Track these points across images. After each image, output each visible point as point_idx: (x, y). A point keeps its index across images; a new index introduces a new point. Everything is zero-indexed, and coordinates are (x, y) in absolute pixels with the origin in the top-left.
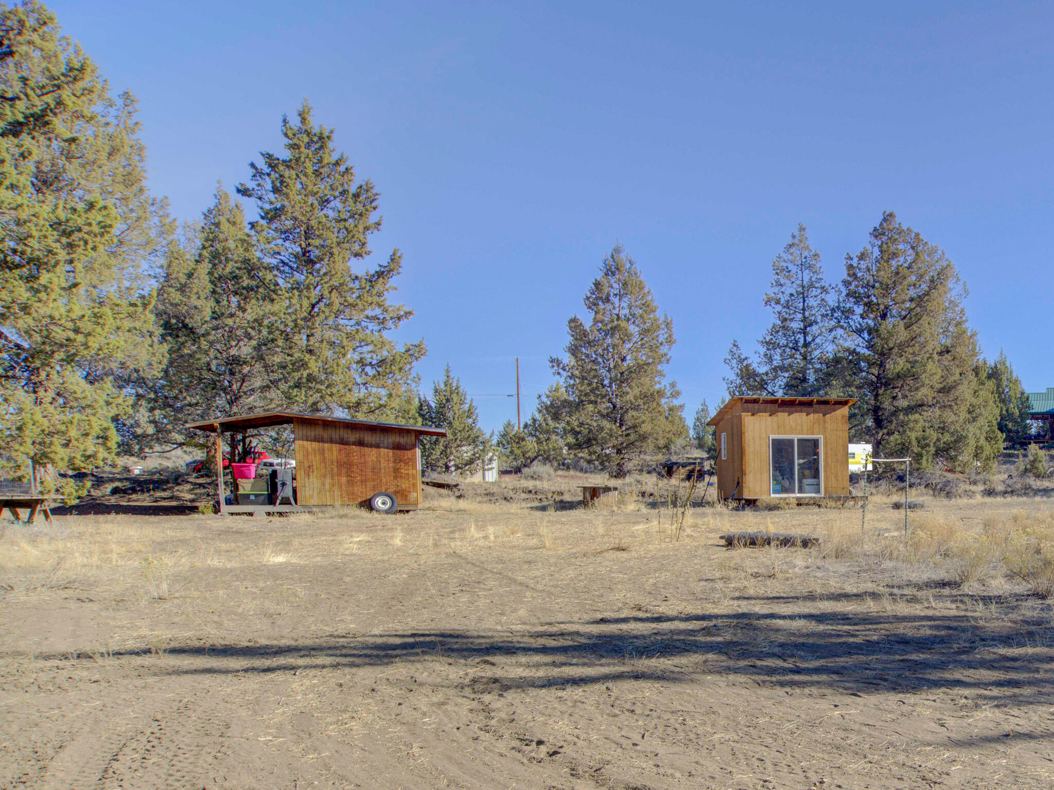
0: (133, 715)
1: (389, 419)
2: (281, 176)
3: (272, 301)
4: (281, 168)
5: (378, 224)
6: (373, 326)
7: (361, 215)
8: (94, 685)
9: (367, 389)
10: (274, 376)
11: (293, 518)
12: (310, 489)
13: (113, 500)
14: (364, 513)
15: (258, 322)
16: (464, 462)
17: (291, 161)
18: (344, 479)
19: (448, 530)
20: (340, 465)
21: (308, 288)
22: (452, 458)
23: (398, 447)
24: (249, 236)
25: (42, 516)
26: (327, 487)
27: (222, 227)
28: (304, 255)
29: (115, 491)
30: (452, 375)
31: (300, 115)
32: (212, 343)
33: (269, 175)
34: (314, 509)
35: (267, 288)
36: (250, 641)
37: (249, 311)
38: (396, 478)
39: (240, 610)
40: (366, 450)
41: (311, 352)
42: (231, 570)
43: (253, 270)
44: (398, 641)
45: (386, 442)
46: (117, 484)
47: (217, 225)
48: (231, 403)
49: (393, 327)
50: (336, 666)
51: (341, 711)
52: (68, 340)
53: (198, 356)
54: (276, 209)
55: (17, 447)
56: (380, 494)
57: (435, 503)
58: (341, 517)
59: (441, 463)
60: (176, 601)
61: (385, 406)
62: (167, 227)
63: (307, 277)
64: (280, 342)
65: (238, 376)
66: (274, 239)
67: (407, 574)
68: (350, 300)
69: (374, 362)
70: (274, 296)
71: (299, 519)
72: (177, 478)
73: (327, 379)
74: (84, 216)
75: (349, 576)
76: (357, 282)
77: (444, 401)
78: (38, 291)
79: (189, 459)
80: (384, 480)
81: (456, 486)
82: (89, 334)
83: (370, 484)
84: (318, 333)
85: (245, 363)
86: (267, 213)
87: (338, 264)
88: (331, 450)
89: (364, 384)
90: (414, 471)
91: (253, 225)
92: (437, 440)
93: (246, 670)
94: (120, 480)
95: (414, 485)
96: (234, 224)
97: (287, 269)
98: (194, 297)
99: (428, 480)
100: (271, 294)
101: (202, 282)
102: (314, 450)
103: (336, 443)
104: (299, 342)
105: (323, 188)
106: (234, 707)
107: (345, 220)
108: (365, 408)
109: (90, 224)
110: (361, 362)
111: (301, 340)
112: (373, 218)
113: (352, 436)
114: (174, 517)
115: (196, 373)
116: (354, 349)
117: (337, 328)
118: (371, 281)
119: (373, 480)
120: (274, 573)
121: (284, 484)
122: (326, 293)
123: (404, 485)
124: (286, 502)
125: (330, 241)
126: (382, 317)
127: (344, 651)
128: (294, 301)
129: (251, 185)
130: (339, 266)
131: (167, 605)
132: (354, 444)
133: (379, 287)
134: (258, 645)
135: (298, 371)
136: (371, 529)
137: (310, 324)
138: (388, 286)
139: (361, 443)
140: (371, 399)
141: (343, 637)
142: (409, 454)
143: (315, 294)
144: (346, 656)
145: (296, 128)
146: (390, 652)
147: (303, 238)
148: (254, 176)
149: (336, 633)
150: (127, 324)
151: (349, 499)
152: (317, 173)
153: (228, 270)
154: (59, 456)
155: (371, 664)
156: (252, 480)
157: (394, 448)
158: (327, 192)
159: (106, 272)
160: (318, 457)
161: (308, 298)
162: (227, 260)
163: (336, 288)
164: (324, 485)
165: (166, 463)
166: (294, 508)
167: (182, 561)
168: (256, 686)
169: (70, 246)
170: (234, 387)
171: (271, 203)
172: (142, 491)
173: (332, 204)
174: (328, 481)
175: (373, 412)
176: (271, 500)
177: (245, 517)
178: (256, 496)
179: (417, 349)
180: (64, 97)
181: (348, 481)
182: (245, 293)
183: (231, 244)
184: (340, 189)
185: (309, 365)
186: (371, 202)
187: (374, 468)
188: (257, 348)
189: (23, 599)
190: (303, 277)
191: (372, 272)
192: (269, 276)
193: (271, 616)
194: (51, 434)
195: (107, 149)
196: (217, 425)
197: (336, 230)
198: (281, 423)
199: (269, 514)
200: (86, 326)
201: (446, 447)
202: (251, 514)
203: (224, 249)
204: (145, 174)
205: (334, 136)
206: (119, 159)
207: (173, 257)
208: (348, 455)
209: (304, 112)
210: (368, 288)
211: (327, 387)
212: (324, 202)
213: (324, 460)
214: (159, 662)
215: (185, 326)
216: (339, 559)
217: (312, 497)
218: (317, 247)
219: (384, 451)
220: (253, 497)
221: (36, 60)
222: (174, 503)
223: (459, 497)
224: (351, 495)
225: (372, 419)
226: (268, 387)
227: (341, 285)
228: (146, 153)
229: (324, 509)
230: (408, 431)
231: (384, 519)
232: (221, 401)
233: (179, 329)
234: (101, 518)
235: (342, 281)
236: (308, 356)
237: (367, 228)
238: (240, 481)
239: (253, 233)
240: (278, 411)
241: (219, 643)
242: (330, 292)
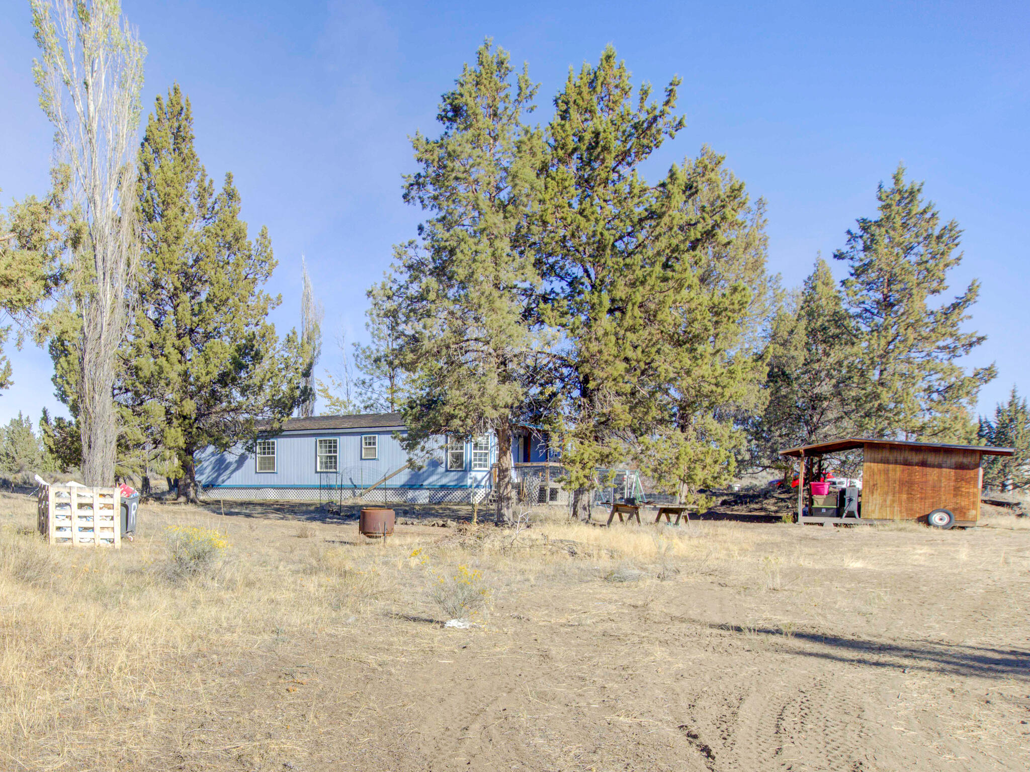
0: (782, 684)
1: (952, 441)
2: (872, 235)
3: (853, 344)
4: (873, 228)
5: (959, 259)
6: (943, 355)
7: (942, 254)
8: (748, 653)
9: (930, 414)
10: (847, 408)
11: (857, 529)
12: (873, 506)
13: (722, 510)
14: (921, 527)
15: (840, 363)
16: (1024, 480)
17: (881, 220)
18: (904, 496)
19: (1015, 548)
20: (902, 483)
21: (886, 329)
22: (1009, 477)
23: (961, 467)
24: (840, 292)
25: (684, 521)
26: (888, 502)
27: (817, 289)
28: (885, 300)
29: (724, 503)
30: (1018, 394)
31: (894, 177)
32: (800, 386)
33: (861, 237)
34: (875, 522)
35: (849, 333)
36: (853, 635)
37: (832, 355)
38: (955, 495)
39: (837, 607)
40: (929, 470)
41: (882, 384)
42: (820, 571)
43: (839, 320)
44: (997, 656)
45: (948, 462)
46: (725, 498)
47: (814, 288)
48: (810, 433)
49: (963, 353)
50: (942, 671)
51: (964, 718)
52: (712, 392)
53: (791, 396)
54: (865, 265)
55: (675, 471)
56: (938, 511)
57: (992, 521)
58: (900, 530)
59: (997, 482)
60: (785, 593)
61: (949, 429)
62: (779, 297)
63: (885, 320)
64: (856, 379)
65: (818, 410)
66: (861, 291)
67: (983, 589)
68: (924, 334)
69: (941, 388)
70: (855, 340)
71: (862, 530)
72: (765, 494)
73: (896, 407)
74: (730, 298)
75: (924, 585)
76: (932, 317)
77: (1007, 421)
78: (697, 359)
79: (771, 478)
80: (943, 498)
81: (1017, 504)
82: (725, 387)
83: (928, 502)
84: (890, 368)
85: (825, 399)
86: (857, 270)
87: (916, 303)
88: (895, 470)
89: (928, 410)
90: (975, 490)
91: (843, 283)
92: (995, 460)
93: (859, 661)
94: (727, 495)
95: (974, 503)
96: (827, 284)
97: (868, 314)
98: (793, 349)
99: (986, 498)
100: (852, 338)
101: (801, 336)
102: (879, 471)
103: (900, 464)
104: (871, 377)
105: (908, 237)
106: (859, 692)
107: (927, 262)
108: (928, 431)
109: (733, 304)
110: (929, 390)
111: (874, 375)
112: (954, 254)
113: (916, 458)
114: (764, 525)
115: (787, 410)
116: (923, 378)
117: (908, 361)
118: (946, 314)
119: (933, 497)
120: (854, 576)
121: (850, 500)
122: (902, 331)
123: (964, 502)
124: (851, 515)
125: (910, 284)
126: (952, 346)
127: (944, 658)
128: (873, 342)
129: (845, 249)
130: (917, 305)
131: (779, 595)
132: (917, 464)
133: (954, 318)
134: (861, 640)
135: (870, 402)
136: (931, 542)
137: (884, 360)
138: (961, 317)
139: (923, 464)
140: (935, 423)
141: (937, 643)
142: (971, 473)
143: (892, 331)
144: (949, 663)
145: (889, 190)
146: (993, 666)
147: (886, 285)
148: (849, 241)
149: (929, 639)
150: (750, 376)
151: (907, 515)
152: (904, 225)
153: (819, 324)
154: (698, 477)
155: (977, 675)
156: (825, 496)
157: (956, 468)
158: (911, 240)
159: (735, 339)
160: (882, 477)
161: (886, 337)
162: (819, 315)
163: (912, 325)
164: (885, 501)
165: (755, 482)
166: (857, 520)
167: (781, 561)
168: (873, 677)
169: (717, 323)
170: (815, 420)
171: (861, 260)
172: (742, 503)
173: (915, 250)
174: (890, 498)
175: (936, 434)
176: (838, 513)
177: (817, 527)
178: (827, 509)
179: (987, 372)
180: (727, 212)
181: (908, 498)
182: (830, 341)
183: (823, 302)
184: (925, 235)
185: (882, 396)
186: (954, 240)
187: (934, 487)
188: (836, 386)
189: (686, 580)
190: (882, 320)
191: (948, 305)
192: (853, 323)
193: (864, 614)
194: (695, 462)
195: (744, 245)
196: (802, 451)
197: (916, 273)
198: (851, 448)
199: (836, 525)
200: (724, 380)
201: (1005, 466)
202: (821, 524)
203: (817, 307)
204: (766, 259)
205: (923, 188)
206: (751, 251)
207: (779, 319)
208: (910, 475)
209: (898, 174)
210: (943, 320)
211: (895, 415)
212: (908, 249)
213: (887, 480)
214: (788, 642)
215: (784, 373)
216: (909, 569)
217: (873, 511)
218: (897, 291)
219: (945, 471)
220: (824, 511)
221: (705, 193)
222: (763, 514)
223: (1020, 515)
224: (910, 511)
225: (936, 441)
226: (842, 417)
227: (917, 321)
228: (769, 242)
229: (884, 522)
230: (973, 452)
231: (941, 534)
232: (804, 432)
233: (778, 376)
234: (718, 523)
235: (918, 318)
236: (880, 388)
237: (946, 265)
238: (815, 497)
239: (843, 289)
240: (848, 438)
241: (830, 633)
242: (906, 330)
